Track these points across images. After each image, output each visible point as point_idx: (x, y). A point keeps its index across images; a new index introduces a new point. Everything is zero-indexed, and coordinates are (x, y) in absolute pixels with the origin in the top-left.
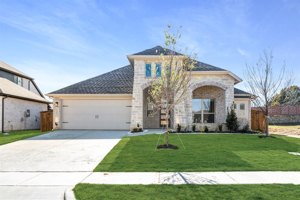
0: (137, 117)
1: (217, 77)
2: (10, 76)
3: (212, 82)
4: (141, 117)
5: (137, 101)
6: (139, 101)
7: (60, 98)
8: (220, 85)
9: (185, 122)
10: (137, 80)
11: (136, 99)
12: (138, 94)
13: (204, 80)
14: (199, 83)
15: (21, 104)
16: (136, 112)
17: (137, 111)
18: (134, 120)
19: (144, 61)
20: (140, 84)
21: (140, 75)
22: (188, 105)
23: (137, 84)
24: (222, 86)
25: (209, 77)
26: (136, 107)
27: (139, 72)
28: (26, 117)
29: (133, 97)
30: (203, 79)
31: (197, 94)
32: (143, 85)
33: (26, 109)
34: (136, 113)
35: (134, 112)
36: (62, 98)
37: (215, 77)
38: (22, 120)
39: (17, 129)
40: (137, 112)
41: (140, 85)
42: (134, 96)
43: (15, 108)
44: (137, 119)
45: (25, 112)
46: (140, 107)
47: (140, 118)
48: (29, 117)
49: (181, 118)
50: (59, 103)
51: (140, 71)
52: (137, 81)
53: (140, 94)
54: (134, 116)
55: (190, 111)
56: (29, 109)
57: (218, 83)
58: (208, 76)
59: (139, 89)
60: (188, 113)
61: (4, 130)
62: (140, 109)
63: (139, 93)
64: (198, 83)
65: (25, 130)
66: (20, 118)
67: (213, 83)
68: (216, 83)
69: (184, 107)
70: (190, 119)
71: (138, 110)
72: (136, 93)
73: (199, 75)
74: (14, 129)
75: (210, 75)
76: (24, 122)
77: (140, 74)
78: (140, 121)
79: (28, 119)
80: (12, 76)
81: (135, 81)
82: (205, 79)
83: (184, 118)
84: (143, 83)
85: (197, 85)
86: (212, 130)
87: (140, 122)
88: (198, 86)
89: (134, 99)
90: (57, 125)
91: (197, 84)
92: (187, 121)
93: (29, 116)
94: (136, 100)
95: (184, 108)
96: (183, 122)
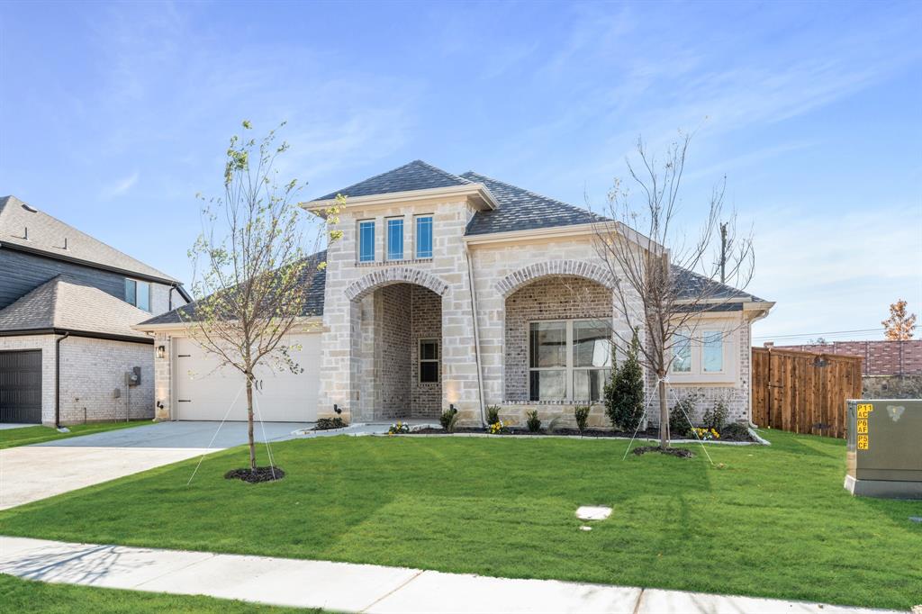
0: (334, 385)
1: (582, 247)
2: (113, 279)
3: (566, 263)
4: (347, 384)
5: (336, 336)
6: (342, 336)
7: (170, 334)
8: (592, 272)
9: (474, 399)
10: (335, 272)
11: (333, 330)
12: (338, 314)
13: (540, 260)
14: (524, 270)
15: (115, 353)
16: (332, 369)
17: (334, 365)
18: (326, 393)
19: (354, 213)
20: (342, 284)
21: (344, 257)
22: (488, 342)
23: (335, 284)
24: (601, 275)
25: (557, 249)
26: (333, 354)
27: (339, 250)
28: (130, 386)
29: (324, 325)
30: (535, 256)
31: (551, 305)
32: (351, 288)
33: (129, 365)
34: (334, 372)
35: (326, 369)
36: (174, 335)
37: (574, 246)
38: (117, 394)
39: (101, 417)
40: (336, 369)
41: (344, 288)
42: (328, 322)
43: (95, 365)
44: (336, 390)
45: (126, 373)
46: (343, 353)
47: (344, 388)
48: (138, 387)
49: (462, 385)
50: (167, 349)
51: (342, 247)
52: (335, 276)
53: (343, 316)
54: (326, 382)
55: (493, 363)
56: (138, 366)
57: (585, 264)
58: (552, 244)
59: (339, 299)
60: (489, 368)
61: (60, 420)
62: (343, 360)
63: (340, 310)
64: (520, 269)
65: (125, 420)
66: (112, 390)
67: (570, 266)
68: (580, 266)
69: (470, 349)
70: (496, 388)
71: (337, 363)
72: (333, 311)
73: (522, 244)
74: (91, 417)
75: (559, 240)
76: (122, 400)
77: (345, 254)
78: (344, 396)
79: (134, 390)
80: (120, 281)
81: (329, 275)
82: (543, 254)
83: (470, 387)
84: (350, 282)
85: (516, 276)
86: (567, 426)
87: (342, 399)
88: (518, 279)
89: (327, 330)
90: (162, 407)
91: (515, 274)
92: (483, 396)
93: (138, 382)
94: (333, 333)
95: (471, 354)
96: (468, 397)
